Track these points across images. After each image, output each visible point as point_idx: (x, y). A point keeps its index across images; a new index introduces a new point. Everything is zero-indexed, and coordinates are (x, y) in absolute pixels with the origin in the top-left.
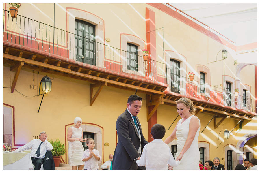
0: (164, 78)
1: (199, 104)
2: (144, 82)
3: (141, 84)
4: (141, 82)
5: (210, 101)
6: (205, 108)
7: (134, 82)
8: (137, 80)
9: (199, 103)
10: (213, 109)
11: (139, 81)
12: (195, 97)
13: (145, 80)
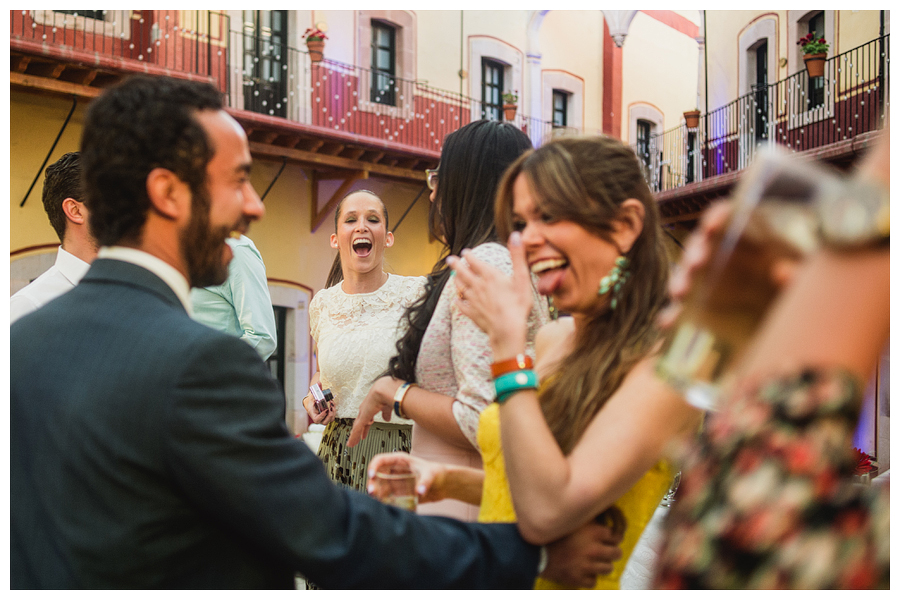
0: (197, 41)
1: (350, 149)
2: (101, 66)
3: (92, 76)
4: (90, 66)
5: (396, 139)
6: (376, 165)
7: (62, 67)
8: (76, 61)
9: (349, 146)
10: (410, 171)
11: (84, 64)
12: (331, 125)
13: (107, 60)
